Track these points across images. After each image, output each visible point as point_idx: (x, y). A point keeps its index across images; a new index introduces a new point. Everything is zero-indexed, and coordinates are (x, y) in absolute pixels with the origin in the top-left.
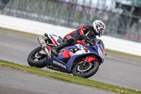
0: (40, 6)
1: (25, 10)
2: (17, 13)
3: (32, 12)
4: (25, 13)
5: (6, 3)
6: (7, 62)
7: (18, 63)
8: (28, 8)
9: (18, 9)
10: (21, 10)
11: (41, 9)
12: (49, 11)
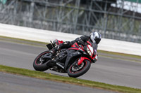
0: (128, 25)
1: (114, 31)
2: (105, 35)
3: (121, 32)
4: (113, 34)
5: (93, 25)
6: (97, 83)
7: (109, 83)
8: (116, 29)
9: (107, 30)
10: (109, 31)
11: (130, 28)
12: (137, 31)
